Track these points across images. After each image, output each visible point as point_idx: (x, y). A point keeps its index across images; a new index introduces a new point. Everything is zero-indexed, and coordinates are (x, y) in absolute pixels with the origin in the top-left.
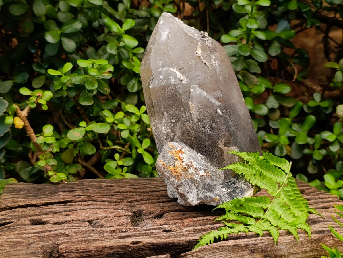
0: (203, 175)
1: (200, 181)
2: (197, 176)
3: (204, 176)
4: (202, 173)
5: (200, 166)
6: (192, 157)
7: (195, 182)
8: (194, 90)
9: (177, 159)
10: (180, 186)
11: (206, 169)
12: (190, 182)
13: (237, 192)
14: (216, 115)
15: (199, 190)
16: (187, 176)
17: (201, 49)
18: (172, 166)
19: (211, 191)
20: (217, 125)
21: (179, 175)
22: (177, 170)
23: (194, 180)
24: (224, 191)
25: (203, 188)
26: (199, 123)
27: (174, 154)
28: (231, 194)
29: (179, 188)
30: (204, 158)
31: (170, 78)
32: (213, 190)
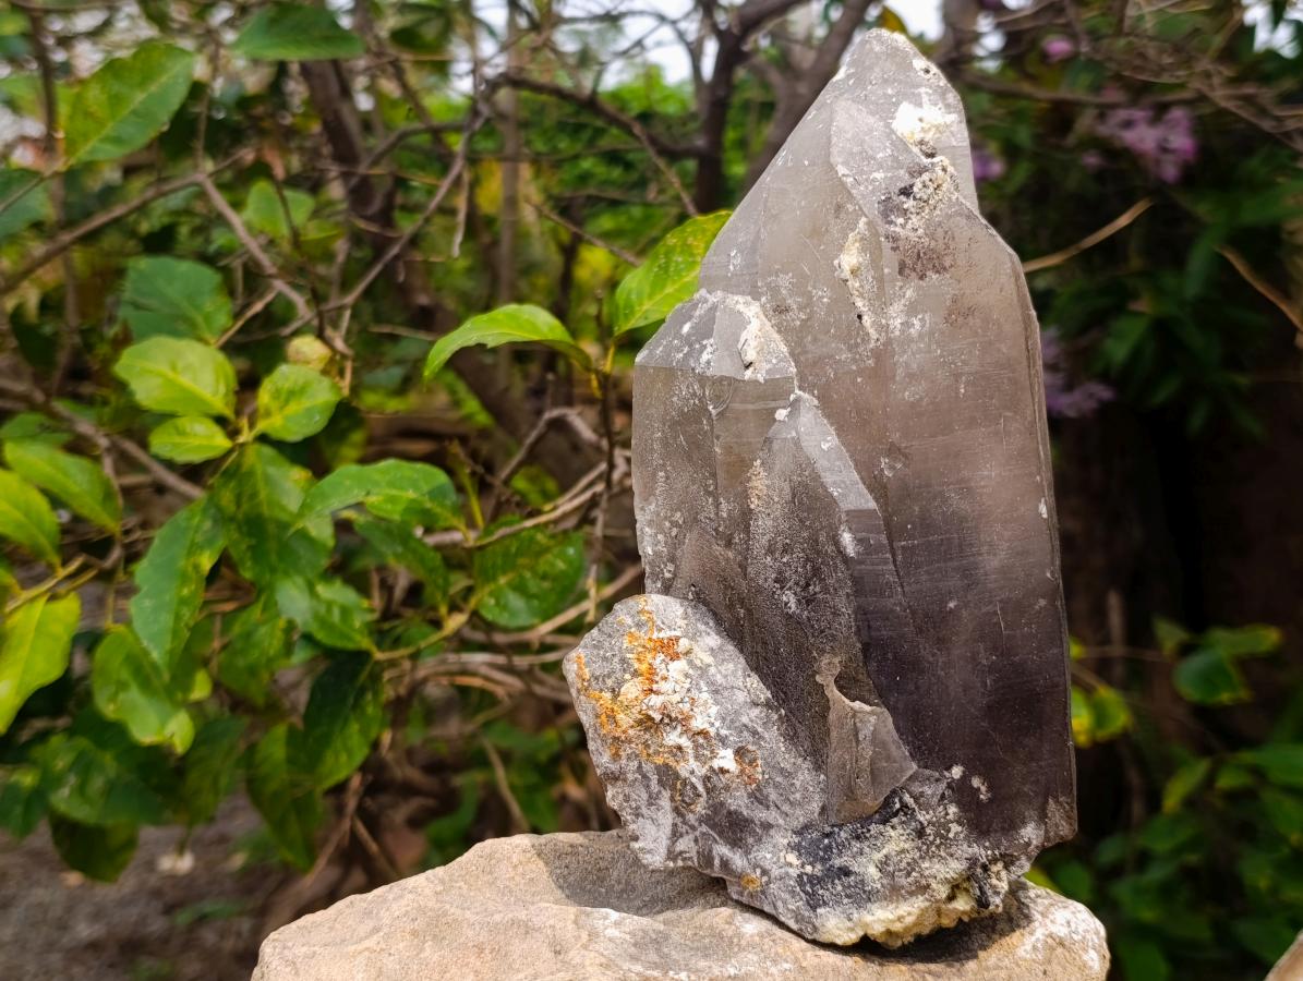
0: (723, 771)
1: (701, 789)
2: (693, 764)
3: (727, 775)
4: (726, 759)
5: (729, 728)
6: (711, 683)
7: (679, 786)
8: (790, 415)
9: (636, 674)
10: (616, 779)
11: (750, 747)
12: (654, 778)
13: (839, 888)
14: (830, 549)
15: (684, 823)
16: (651, 751)
17: (863, 250)
18: (608, 695)
19: (735, 843)
20: (825, 590)
21: (618, 738)
22: (620, 716)
23: (677, 776)
24: (791, 865)
25: (704, 820)
26: (769, 559)
27: (640, 649)
28: (813, 886)
29: (609, 787)
30: (768, 700)
31: (704, 343)
32: (751, 840)
